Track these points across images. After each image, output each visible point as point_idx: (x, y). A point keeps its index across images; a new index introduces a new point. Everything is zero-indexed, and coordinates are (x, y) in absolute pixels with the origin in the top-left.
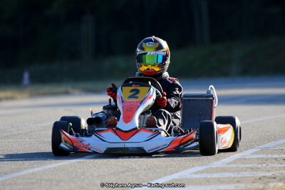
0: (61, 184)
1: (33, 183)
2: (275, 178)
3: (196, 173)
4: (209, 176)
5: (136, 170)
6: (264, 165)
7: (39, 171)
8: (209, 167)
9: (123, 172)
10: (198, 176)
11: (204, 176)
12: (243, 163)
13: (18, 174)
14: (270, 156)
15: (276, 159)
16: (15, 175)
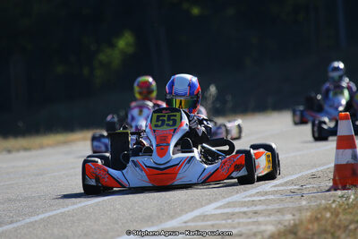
2: (241, 235)
6: (230, 221)
12: (203, 220)
14: (237, 210)
15: (245, 213)
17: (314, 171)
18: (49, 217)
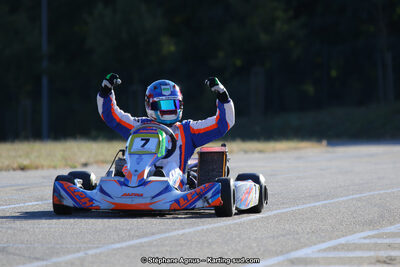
0: (214, 246)
1: (182, 245)
3: (365, 238)
4: (379, 241)
5: (298, 234)
7: (190, 233)
8: (382, 231)
9: (283, 236)
10: (367, 241)
11: (373, 241)
13: (167, 235)
16: (163, 236)
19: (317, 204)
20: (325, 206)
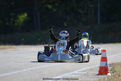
17: (91, 67)
18: (2, 76)
19: (16, 72)
20: (18, 73)
